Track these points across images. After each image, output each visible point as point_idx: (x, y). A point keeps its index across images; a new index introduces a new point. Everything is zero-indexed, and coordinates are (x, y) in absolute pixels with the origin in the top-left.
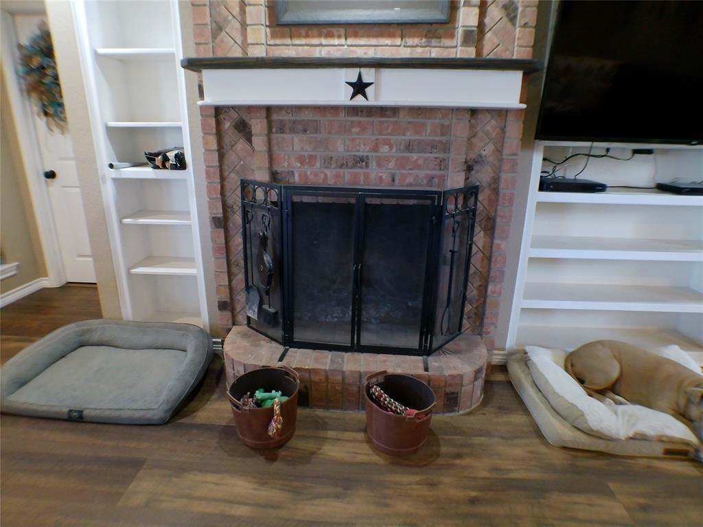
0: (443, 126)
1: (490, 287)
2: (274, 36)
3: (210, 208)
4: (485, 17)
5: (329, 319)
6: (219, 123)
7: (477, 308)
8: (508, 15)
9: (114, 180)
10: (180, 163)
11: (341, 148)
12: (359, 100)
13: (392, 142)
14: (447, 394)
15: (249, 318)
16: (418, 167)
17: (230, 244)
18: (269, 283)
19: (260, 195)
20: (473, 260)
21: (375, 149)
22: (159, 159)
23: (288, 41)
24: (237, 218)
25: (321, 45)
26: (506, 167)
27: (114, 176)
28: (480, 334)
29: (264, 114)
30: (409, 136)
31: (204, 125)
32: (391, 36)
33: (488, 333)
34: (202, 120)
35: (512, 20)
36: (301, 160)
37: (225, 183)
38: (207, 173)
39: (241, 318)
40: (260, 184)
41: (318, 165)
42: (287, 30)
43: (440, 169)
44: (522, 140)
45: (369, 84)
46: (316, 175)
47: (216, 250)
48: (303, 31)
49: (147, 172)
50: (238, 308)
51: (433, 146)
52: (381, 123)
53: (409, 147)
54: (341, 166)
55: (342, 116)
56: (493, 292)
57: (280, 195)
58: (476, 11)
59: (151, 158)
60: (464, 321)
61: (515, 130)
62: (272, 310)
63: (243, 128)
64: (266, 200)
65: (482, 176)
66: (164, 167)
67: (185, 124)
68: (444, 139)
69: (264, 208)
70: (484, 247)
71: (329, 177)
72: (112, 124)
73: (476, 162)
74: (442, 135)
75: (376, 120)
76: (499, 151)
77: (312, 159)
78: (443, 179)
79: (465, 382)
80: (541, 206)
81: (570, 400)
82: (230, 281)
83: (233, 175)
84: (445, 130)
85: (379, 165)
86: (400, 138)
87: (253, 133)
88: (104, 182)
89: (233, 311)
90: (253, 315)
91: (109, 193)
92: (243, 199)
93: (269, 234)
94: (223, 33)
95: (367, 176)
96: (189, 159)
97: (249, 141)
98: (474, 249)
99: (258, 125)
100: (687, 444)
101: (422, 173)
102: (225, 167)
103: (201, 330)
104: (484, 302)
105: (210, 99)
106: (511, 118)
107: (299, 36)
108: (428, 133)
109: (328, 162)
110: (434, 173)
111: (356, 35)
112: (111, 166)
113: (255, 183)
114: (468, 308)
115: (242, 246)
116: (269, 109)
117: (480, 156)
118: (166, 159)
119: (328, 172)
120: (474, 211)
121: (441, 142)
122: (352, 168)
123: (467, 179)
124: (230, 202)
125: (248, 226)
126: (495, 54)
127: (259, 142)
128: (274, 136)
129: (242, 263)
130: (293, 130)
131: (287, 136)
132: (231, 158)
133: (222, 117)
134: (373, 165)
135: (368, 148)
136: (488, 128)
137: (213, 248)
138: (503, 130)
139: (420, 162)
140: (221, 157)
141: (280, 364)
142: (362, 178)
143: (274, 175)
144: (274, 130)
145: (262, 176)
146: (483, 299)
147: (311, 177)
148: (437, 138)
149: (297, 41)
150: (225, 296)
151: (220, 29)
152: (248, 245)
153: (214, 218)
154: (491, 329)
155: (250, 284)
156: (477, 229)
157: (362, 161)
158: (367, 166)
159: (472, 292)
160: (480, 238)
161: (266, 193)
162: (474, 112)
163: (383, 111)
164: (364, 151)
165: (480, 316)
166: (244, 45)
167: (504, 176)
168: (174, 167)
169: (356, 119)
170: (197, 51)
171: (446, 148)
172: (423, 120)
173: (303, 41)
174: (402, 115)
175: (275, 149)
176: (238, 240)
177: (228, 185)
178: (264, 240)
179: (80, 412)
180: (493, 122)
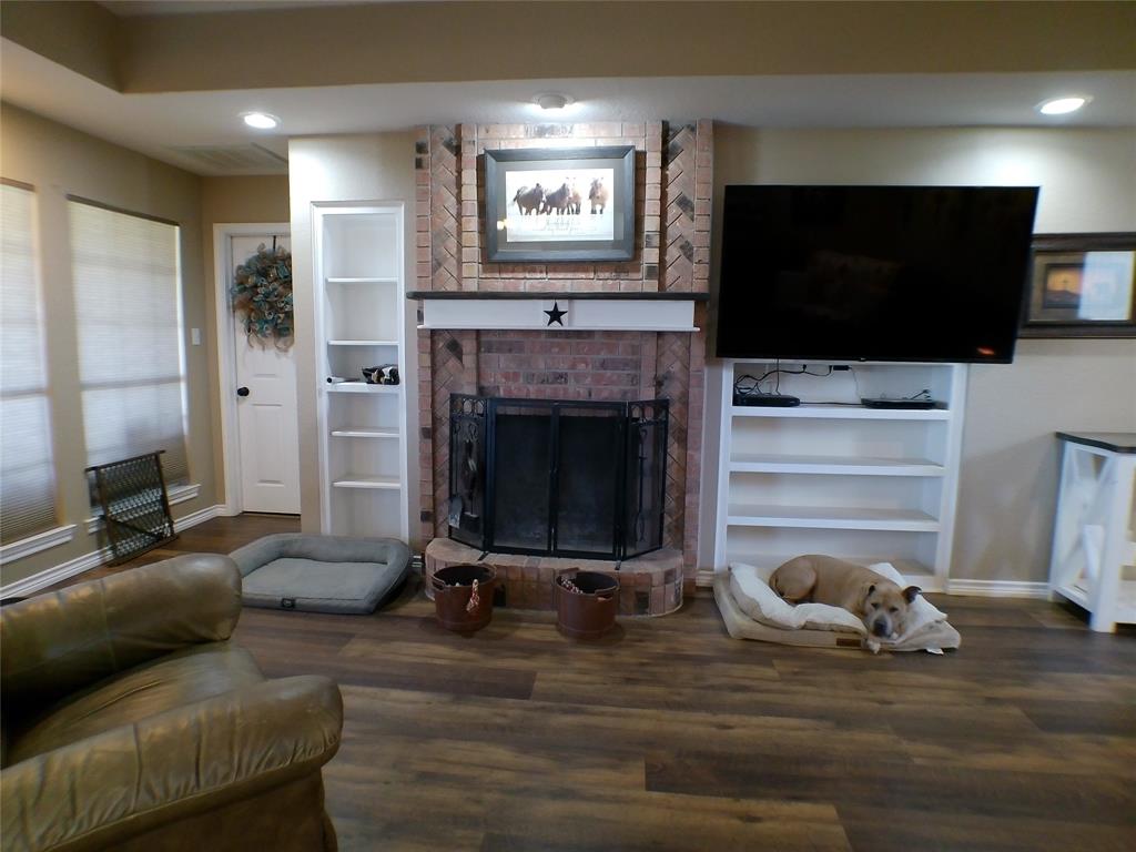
0: (633, 346)
1: (687, 498)
2: (485, 271)
3: (420, 419)
4: (665, 255)
5: (532, 534)
6: (433, 343)
7: (677, 520)
8: (685, 254)
9: (330, 393)
10: (394, 379)
11: (542, 366)
12: (556, 326)
13: (589, 360)
14: (637, 594)
15: (450, 527)
16: (613, 383)
17: (437, 454)
18: (472, 487)
19: (467, 407)
20: (668, 471)
21: (573, 367)
22: (374, 376)
23: (497, 275)
24: (445, 430)
25: (525, 278)
26: (692, 382)
27: (330, 390)
28: (682, 549)
29: (474, 336)
30: (603, 355)
31: (420, 346)
32: (586, 271)
33: (688, 547)
34: (419, 341)
35: (690, 257)
36: (506, 376)
37: (436, 397)
38: (420, 386)
39: (443, 530)
40: (468, 397)
41: (521, 380)
42: (496, 266)
43: (633, 385)
44: (706, 357)
45: (564, 313)
46: (519, 390)
47: (423, 459)
48: (510, 267)
49: (362, 387)
50: (441, 519)
51: (626, 364)
52: (578, 344)
53: (603, 365)
54: (543, 382)
55: (543, 338)
56: (691, 503)
57: (485, 406)
58: (657, 251)
59: (367, 374)
60: (665, 535)
61: (698, 350)
62: (474, 516)
63: (455, 348)
64: (473, 411)
65: (672, 391)
66: (379, 382)
67: (401, 343)
68: (635, 357)
69: (471, 419)
70: (679, 458)
71: (532, 391)
72: (333, 343)
73: (666, 378)
74: (633, 354)
75: (574, 341)
76: (686, 367)
77: (516, 375)
78: (635, 393)
79: (655, 582)
80: (737, 420)
81: (752, 596)
82: (434, 491)
83: (443, 390)
84: (635, 350)
85: (577, 381)
86: (595, 356)
87: (464, 352)
88: (320, 394)
89: (435, 522)
90: (455, 523)
91: (323, 405)
92: (451, 411)
93: (474, 440)
94: (442, 268)
95: (565, 390)
96: (402, 374)
97: (461, 359)
98: (669, 460)
99: (468, 346)
100: (856, 632)
101: (616, 389)
102: (436, 382)
103: (402, 543)
104: (683, 514)
105: (428, 324)
106: (694, 339)
107: (507, 272)
108: (621, 352)
109: (530, 378)
110: (628, 388)
111: (555, 271)
112: (329, 380)
113: (464, 396)
114: (668, 520)
115: (448, 457)
116: (478, 332)
117: (669, 372)
118: (381, 374)
119: (531, 388)
120: (666, 422)
121: (631, 360)
122: (552, 383)
123: (656, 394)
124: (439, 414)
125: (454, 436)
126: (677, 286)
127: (469, 360)
128: (482, 355)
129: (447, 473)
130: (499, 350)
131: (494, 355)
132: (443, 374)
133: (436, 337)
134: (571, 381)
135: (566, 367)
136: (675, 347)
137: (421, 457)
138: (688, 348)
139: (615, 378)
140: (434, 373)
141: (480, 562)
142: (562, 392)
143: (481, 390)
144: (483, 349)
145: (470, 390)
146: (681, 512)
147: (515, 392)
148: (630, 357)
149: (504, 276)
150: (428, 506)
151: (440, 265)
152: (454, 456)
153: (423, 429)
154: (691, 542)
155: (454, 492)
156: (670, 440)
157: (561, 377)
158: (566, 382)
159: (670, 503)
160: (674, 449)
161: (473, 404)
162: (660, 334)
163: (579, 334)
164: (563, 368)
165: (679, 527)
166: (459, 279)
167: (693, 391)
168: (388, 382)
169: (556, 340)
170: (419, 284)
171: (637, 365)
172: (614, 341)
173: (510, 276)
174: (597, 338)
175: (483, 366)
176: (444, 451)
177: (438, 399)
178: (469, 447)
179: (293, 600)
180: (679, 343)
